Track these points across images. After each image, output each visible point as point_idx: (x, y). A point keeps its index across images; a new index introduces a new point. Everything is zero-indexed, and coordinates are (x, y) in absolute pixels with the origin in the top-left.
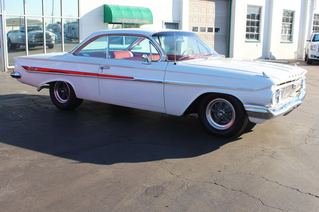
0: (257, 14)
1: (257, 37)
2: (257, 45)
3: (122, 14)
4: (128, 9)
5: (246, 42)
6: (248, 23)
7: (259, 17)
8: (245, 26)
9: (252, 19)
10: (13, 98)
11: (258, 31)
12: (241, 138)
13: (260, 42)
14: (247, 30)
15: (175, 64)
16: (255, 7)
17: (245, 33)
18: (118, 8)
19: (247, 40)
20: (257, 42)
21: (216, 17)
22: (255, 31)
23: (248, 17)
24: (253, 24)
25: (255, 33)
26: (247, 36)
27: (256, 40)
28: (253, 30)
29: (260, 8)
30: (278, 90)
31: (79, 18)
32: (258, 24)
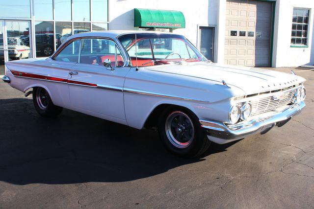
0: (304, 16)
1: (305, 42)
2: (304, 51)
3: (152, 18)
4: (159, 13)
5: (291, 46)
6: (294, 27)
7: (307, 20)
8: (290, 30)
9: (298, 22)
10: (11, 102)
11: (306, 35)
12: (205, 160)
13: (307, 47)
14: (293, 34)
15: (137, 70)
16: (303, 9)
17: (290, 37)
18: (148, 12)
19: (293, 45)
20: (304, 47)
21: (257, 20)
22: (302, 36)
23: (294, 20)
24: (300, 27)
25: (302, 37)
26: (293, 41)
27: (304, 45)
28: (299, 34)
29: (309, 11)
30: (243, 103)
31: (109, 22)
32: (306, 28)
